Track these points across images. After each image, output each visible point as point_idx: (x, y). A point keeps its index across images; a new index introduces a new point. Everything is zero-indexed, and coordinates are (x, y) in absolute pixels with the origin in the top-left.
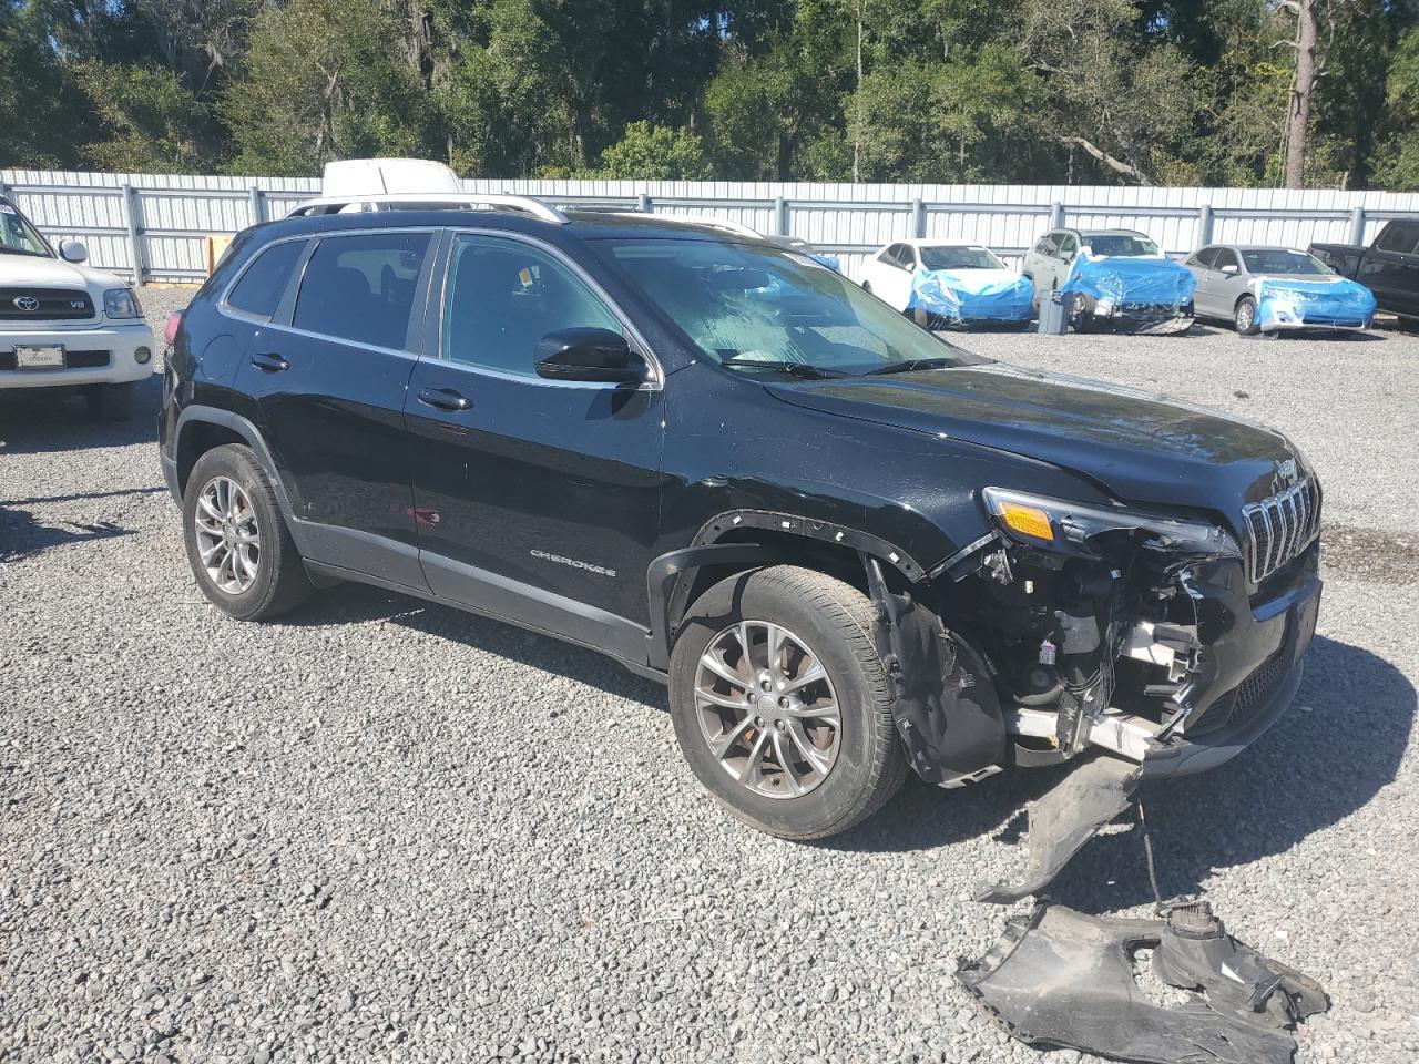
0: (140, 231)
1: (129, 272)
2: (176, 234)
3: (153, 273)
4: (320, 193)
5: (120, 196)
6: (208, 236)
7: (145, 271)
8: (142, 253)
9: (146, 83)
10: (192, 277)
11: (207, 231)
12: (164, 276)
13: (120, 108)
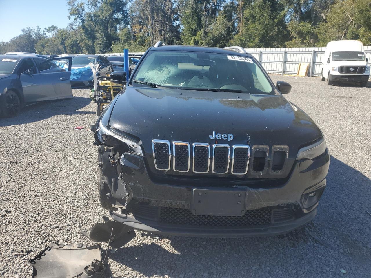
0: (285, 62)
1: (281, 72)
2: (293, 63)
3: (286, 72)
4: (324, 51)
5: (283, 53)
6: (300, 63)
7: (284, 72)
8: (285, 67)
9: (303, 26)
10: (294, 74)
11: (300, 62)
12: (288, 73)
13: (295, 32)
